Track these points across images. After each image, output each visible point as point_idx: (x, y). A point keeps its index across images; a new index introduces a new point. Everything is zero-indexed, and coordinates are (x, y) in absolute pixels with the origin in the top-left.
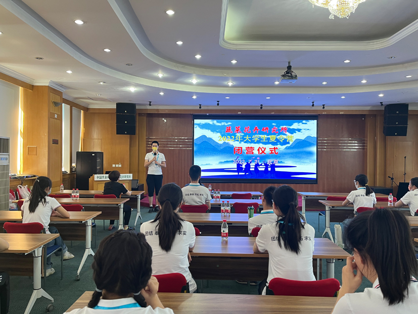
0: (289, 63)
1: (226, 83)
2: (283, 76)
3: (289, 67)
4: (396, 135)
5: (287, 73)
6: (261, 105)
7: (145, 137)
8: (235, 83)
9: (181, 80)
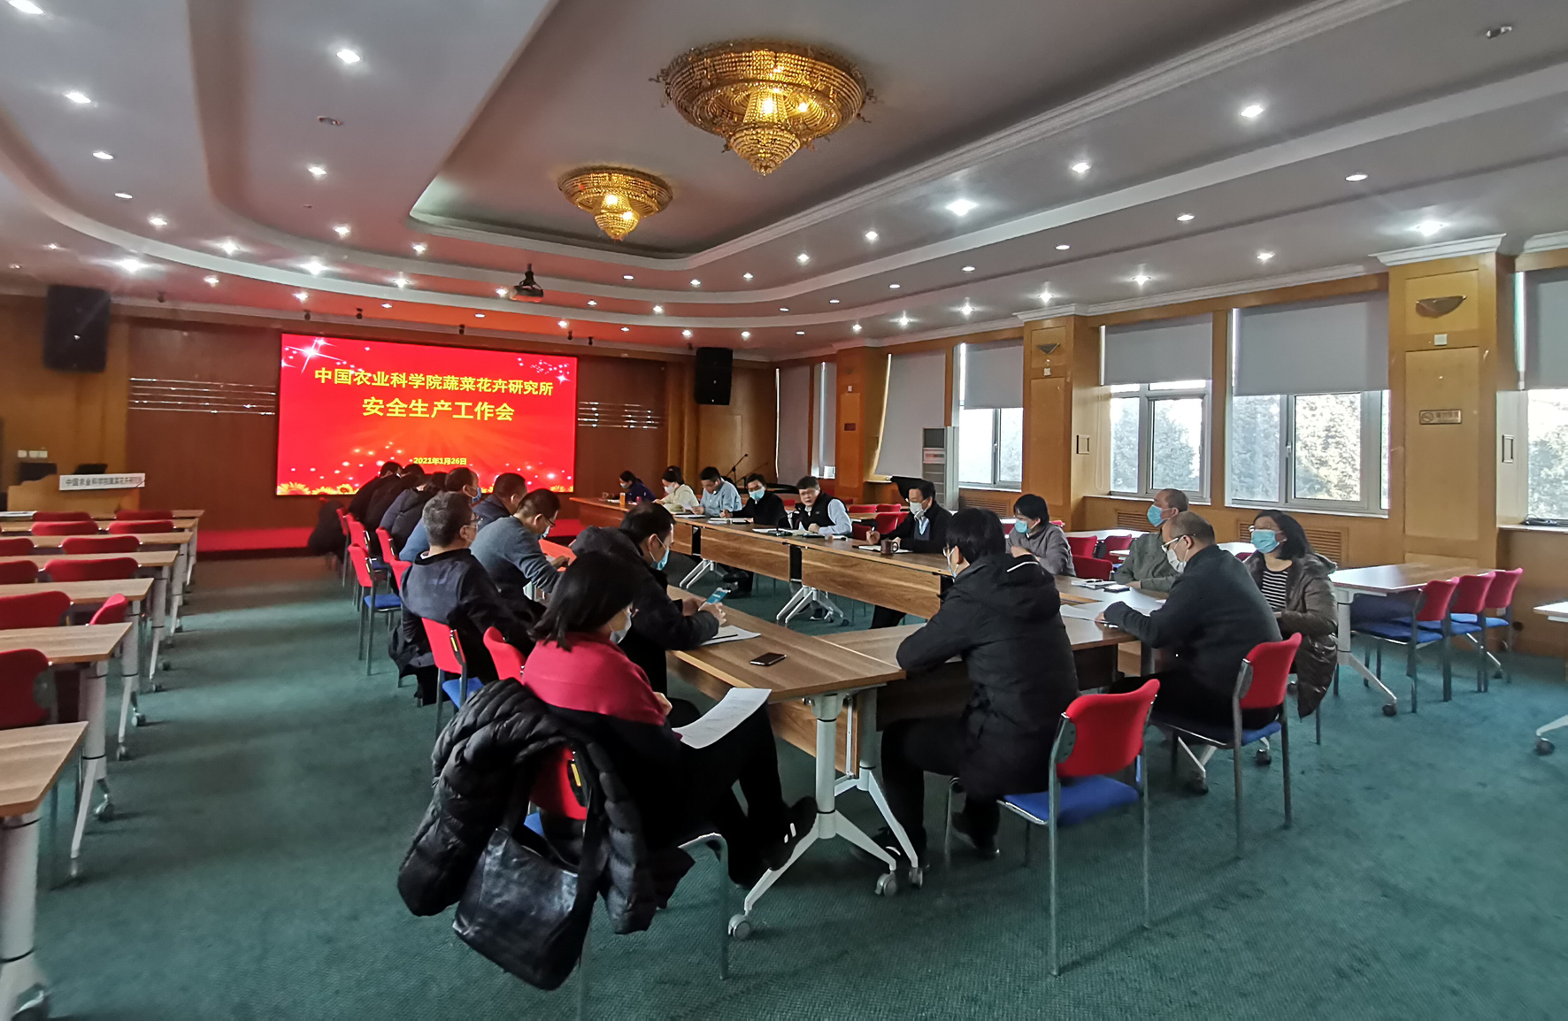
0: (530, 266)
1: (391, 280)
2: (518, 288)
3: (530, 275)
4: (713, 403)
5: (525, 283)
6: (462, 326)
8: (412, 283)
9: (279, 261)
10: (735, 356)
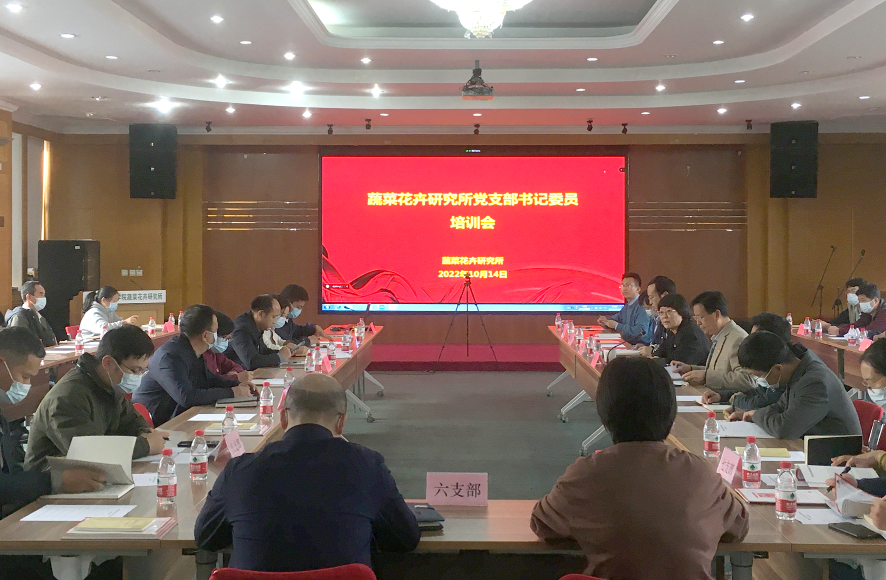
2: (465, 89)
3: (476, 73)
5: (473, 82)
6: (477, 126)
7: (201, 203)
10: (821, 130)
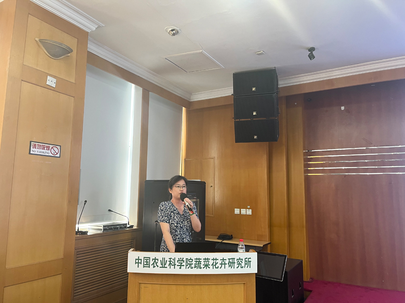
7: (302, 152)
